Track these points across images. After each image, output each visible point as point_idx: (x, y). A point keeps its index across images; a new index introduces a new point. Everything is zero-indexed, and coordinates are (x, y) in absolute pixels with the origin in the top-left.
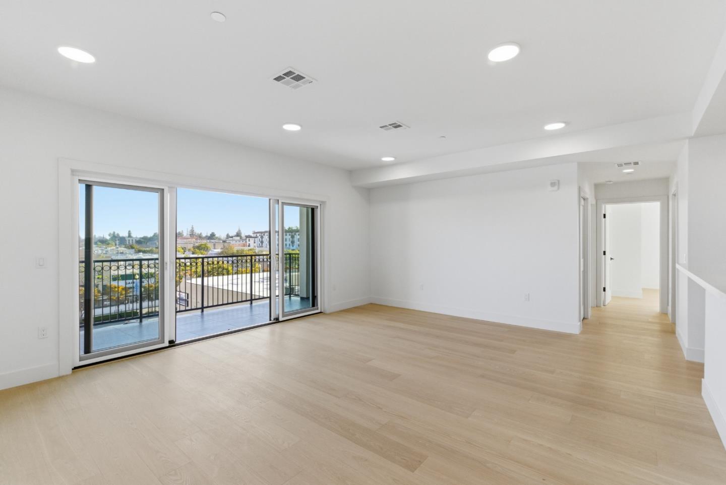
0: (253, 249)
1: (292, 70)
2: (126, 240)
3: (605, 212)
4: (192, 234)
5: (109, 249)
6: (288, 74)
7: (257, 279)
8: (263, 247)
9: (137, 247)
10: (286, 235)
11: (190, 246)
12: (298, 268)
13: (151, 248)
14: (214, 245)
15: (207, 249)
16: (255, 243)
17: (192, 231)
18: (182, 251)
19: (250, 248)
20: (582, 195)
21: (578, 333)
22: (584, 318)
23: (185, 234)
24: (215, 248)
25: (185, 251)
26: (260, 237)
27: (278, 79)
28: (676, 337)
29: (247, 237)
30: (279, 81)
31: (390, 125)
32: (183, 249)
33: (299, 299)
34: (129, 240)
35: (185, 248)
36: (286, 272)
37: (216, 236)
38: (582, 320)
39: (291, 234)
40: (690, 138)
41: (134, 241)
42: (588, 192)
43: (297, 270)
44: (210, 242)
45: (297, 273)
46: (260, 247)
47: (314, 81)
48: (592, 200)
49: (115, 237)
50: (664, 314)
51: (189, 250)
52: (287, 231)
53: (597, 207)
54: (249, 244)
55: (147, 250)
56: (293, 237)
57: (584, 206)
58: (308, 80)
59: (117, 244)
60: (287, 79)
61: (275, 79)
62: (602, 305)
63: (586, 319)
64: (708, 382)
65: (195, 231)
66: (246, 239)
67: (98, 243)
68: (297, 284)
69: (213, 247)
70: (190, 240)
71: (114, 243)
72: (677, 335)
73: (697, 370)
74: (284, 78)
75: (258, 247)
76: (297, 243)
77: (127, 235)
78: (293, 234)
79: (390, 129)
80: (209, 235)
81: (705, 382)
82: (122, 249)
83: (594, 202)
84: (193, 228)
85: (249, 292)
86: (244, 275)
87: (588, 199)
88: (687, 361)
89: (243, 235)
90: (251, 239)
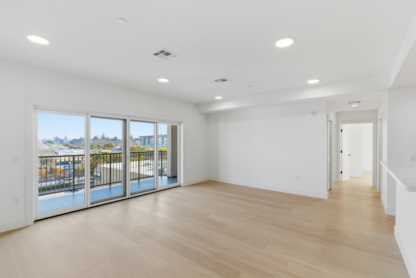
0: (139, 146)
1: (164, 50)
2: (63, 141)
3: (342, 127)
4: (103, 138)
5: (54, 146)
6: (162, 52)
7: (142, 164)
8: (145, 145)
9: (70, 145)
10: (159, 138)
11: (102, 145)
12: (166, 158)
13: (79, 146)
14: (117, 144)
15: (112, 146)
16: (140, 143)
17: (103, 136)
18: (97, 147)
19: (138, 146)
20: (329, 119)
21: (326, 198)
22: (330, 189)
23: (99, 138)
24: (117, 146)
25: (99, 148)
26: (143, 139)
27: (156, 54)
28: (381, 201)
29: (136, 139)
30: (156, 55)
31: (220, 80)
32: (98, 146)
33: (166, 177)
34: (65, 141)
35: (99, 146)
36: (159, 160)
37: (118, 139)
38: (329, 190)
39: (162, 137)
40: (389, 89)
41: (69, 142)
42: (332, 117)
43: (165, 159)
44: (114, 142)
45: (165, 161)
46: (144, 145)
47: (176, 56)
48: (334, 122)
49: (57, 139)
50: (375, 187)
51: (102, 147)
52: (159, 136)
53: (337, 126)
54: (137, 143)
55: (76, 147)
56: (163, 139)
57: (330, 126)
58: (174, 55)
59: (58, 143)
60: (161, 54)
61: (154, 54)
62: (340, 181)
63: (331, 190)
64: (397, 228)
65: (105, 136)
66: (135, 141)
67: (47, 143)
68: (165, 167)
69: (116, 145)
70: (102, 141)
71: (56, 143)
72: (381, 199)
73: (391, 220)
74: (159, 54)
75: (142, 145)
76: (165, 143)
77: (64, 138)
78: (163, 138)
79: (220, 82)
80: (113, 138)
81: (396, 227)
82: (61, 146)
83: (336, 123)
84: (104, 134)
85: (137, 172)
86: (135, 162)
87: (332, 121)
88: (387, 215)
89: (133, 138)
90: (138, 141)
